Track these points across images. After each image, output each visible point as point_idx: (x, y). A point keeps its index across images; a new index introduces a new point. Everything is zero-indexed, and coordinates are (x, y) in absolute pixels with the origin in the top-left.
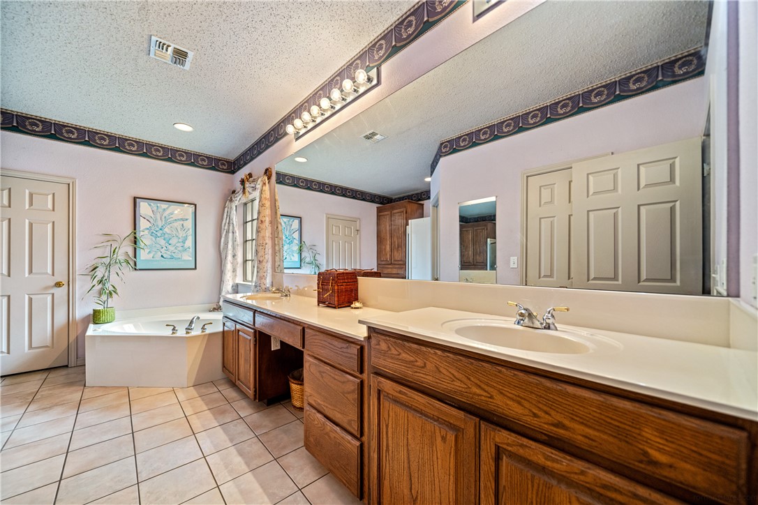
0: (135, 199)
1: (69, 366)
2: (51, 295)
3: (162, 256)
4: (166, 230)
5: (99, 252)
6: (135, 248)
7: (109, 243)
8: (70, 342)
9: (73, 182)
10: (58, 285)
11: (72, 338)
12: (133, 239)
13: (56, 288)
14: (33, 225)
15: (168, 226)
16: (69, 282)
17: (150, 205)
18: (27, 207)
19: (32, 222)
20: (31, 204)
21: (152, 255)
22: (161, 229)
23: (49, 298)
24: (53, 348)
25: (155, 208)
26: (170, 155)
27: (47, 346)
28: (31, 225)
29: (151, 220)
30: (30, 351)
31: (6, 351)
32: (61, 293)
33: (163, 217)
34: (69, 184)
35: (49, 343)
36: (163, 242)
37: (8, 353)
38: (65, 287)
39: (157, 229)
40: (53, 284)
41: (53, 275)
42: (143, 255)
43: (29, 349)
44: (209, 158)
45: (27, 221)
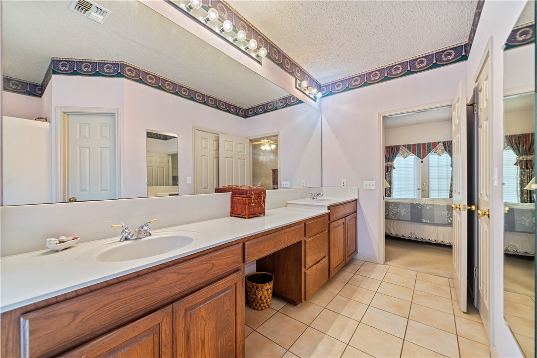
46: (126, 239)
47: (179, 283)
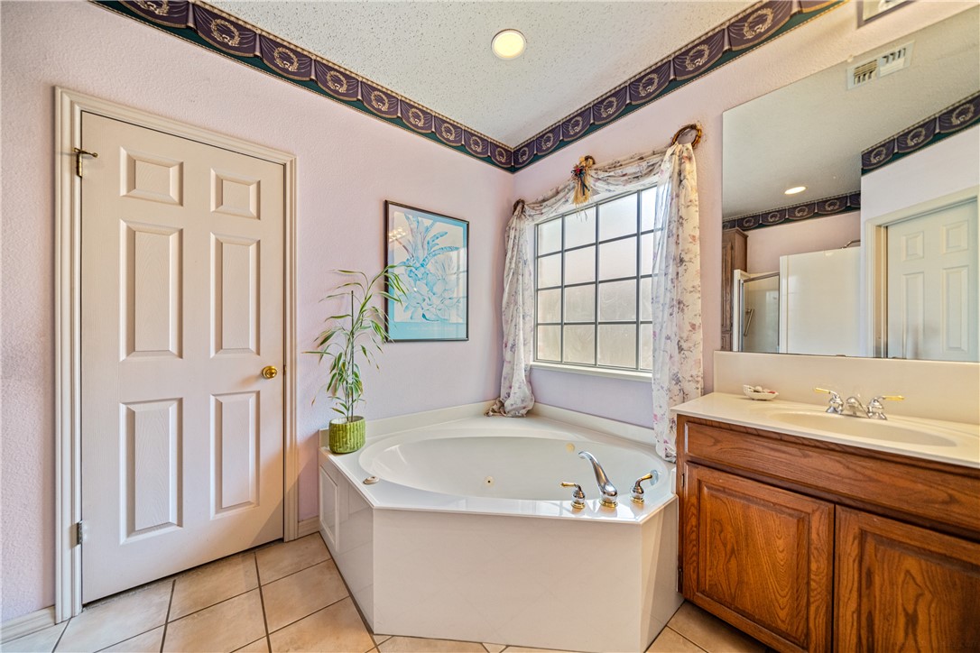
0: (386, 204)
1: (286, 540)
2: (254, 396)
3: (424, 316)
4: (429, 266)
5: (331, 307)
6: (386, 300)
7: (348, 289)
8: (287, 491)
9: (291, 162)
10: (268, 373)
11: (290, 483)
12: (383, 282)
13: (263, 380)
14: (137, 233)
15: (433, 261)
16: (284, 366)
17: (408, 218)
18: (123, 191)
19: (133, 227)
20: (132, 184)
21: (409, 313)
22: (422, 265)
23: (252, 400)
24: (258, 505)
25: (414, 225)
26: (435, 128)
27: (248, 503)
28: (132, 235)
29: (409, 248)
30: (220, 516)
31: (175, 522)
32: (271, 388)
33: (426, 243)
34: (284, 166)
35: (251, 497)
36: (425, 290)
37: (180, 524)
38: (279, 377)
39: (418, 265)
40: (259, 372)
41: (258, 353)
42: (398, 314)
43: (217, 512)
44: (485, 141)
45: (123, 226)
46: (835, 411)
47: (847, 481)
